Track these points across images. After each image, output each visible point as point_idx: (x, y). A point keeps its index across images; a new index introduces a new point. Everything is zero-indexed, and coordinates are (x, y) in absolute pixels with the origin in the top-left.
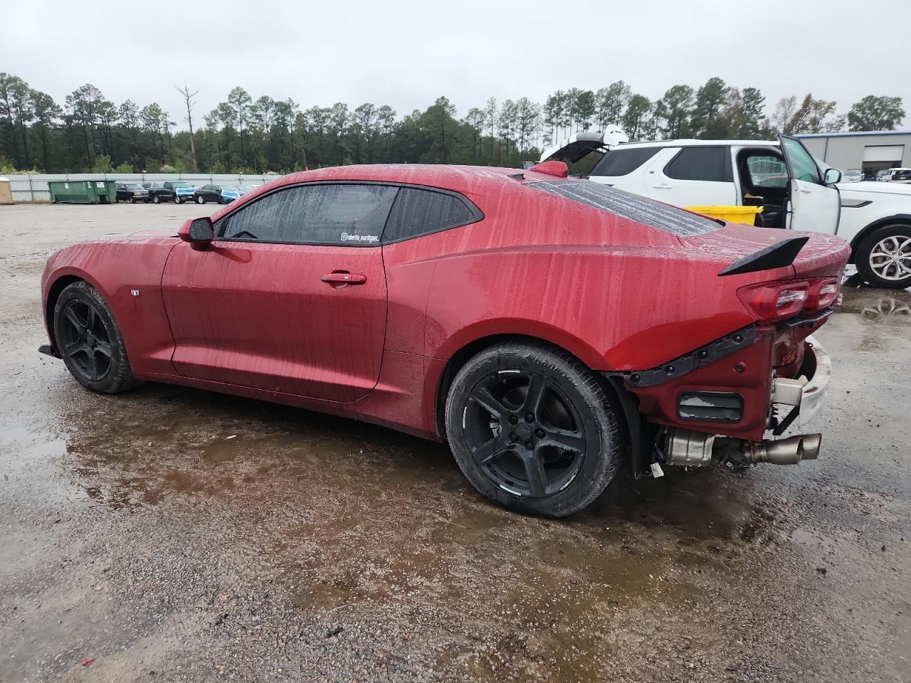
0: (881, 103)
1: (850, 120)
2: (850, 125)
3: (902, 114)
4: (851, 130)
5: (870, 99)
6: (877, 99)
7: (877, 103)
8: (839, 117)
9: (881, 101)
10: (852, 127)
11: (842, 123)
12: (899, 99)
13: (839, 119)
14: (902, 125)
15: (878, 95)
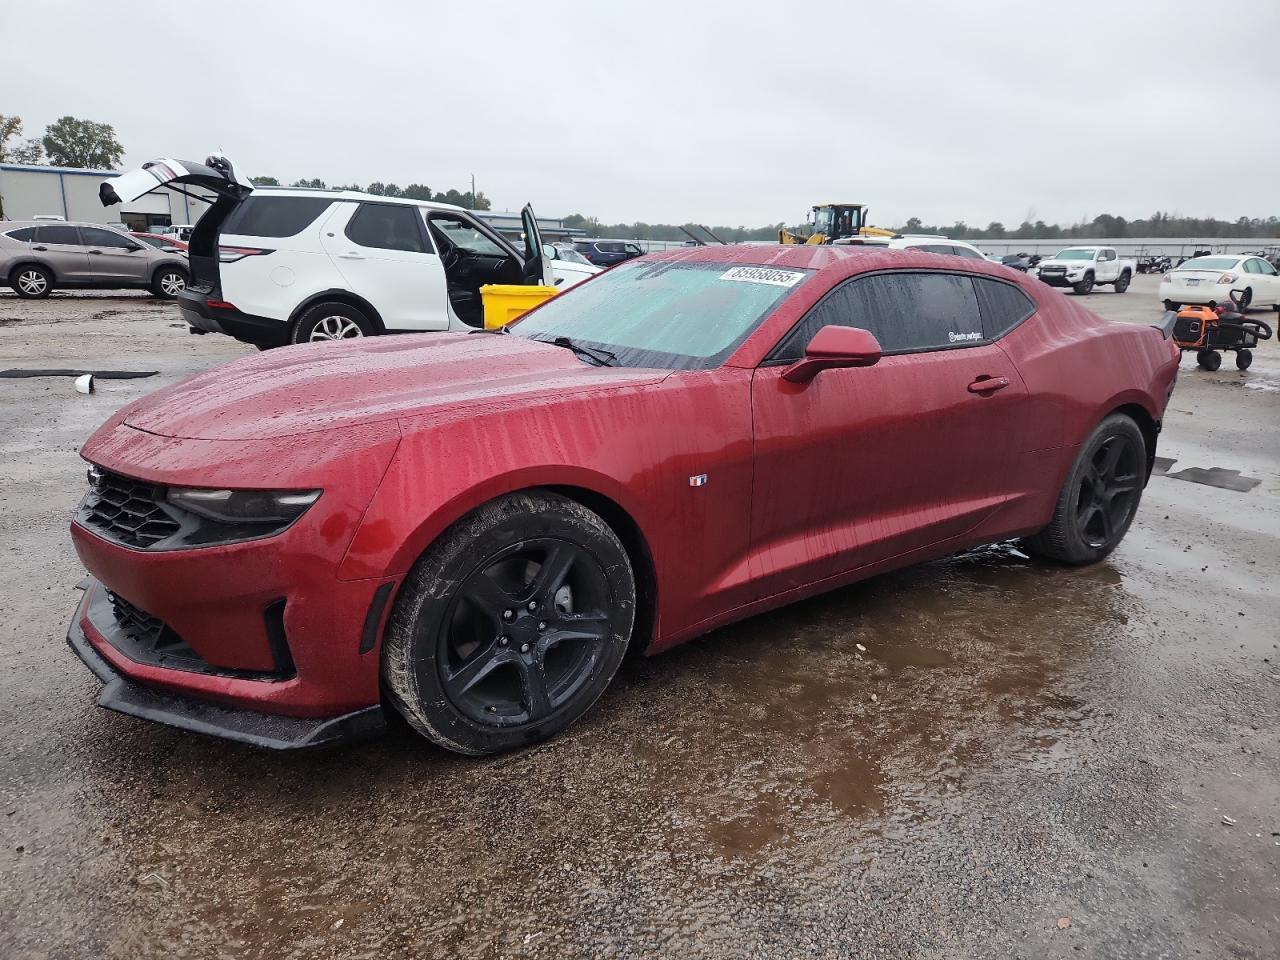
0: (86, 129)
1: (47, 148)
2: (49, 155)
3: (119, 149)
4: (52, 164)
5: (68, 120)
6: (79, 124)
7: (81, 129)
8: (29, 141)
9: (85, 126)
10: (53, 159)
11: (37, 152)
12: (109, 128)
13: (31, 145)
14: (121, 164)
15: (79, 117)
